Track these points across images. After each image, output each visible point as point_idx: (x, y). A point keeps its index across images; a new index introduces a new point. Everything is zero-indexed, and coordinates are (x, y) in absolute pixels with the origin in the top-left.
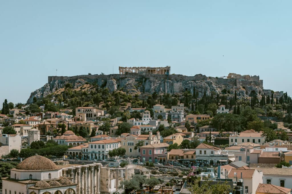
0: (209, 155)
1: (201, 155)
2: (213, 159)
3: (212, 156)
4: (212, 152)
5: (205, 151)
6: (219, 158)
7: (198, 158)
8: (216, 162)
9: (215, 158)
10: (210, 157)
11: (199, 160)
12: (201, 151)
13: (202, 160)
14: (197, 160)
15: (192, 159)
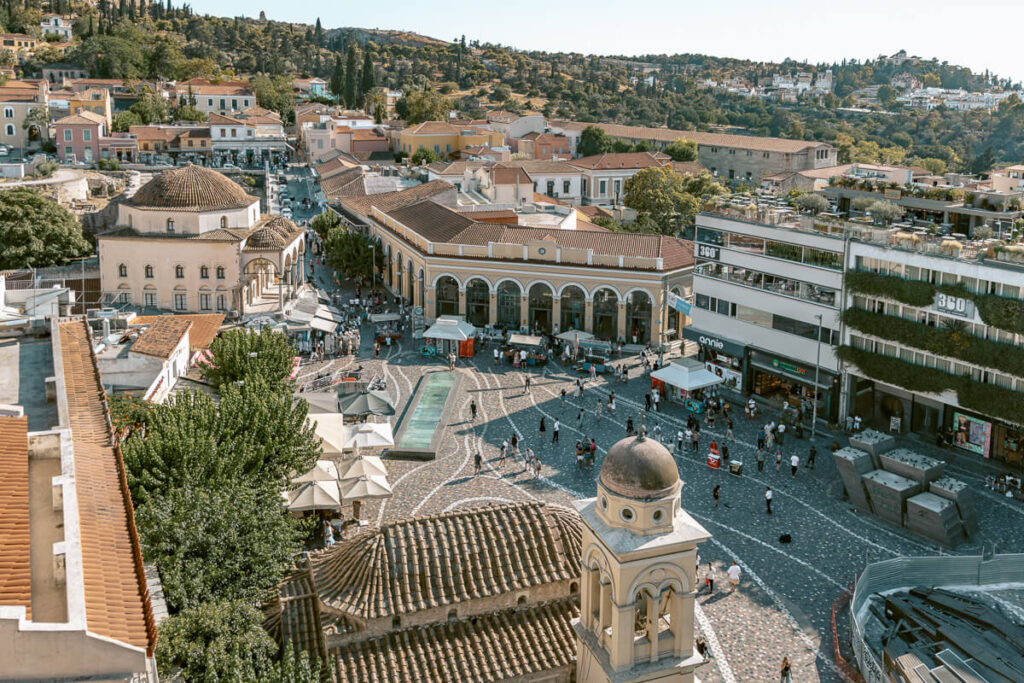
0: (242, 139)
1: (223, 139)
2: (253, 146)
3: (250, 141)
4: (249, 133)
5: (234, 131)
6: (267, 144)
7: (218, 145)
8: (260, 152)
9: (258, 144)
10: (246, 144)
11: (223, 151)
12: (223, 131)
13: (226, 150)
14: (216, 150)
15: (203, 149)
